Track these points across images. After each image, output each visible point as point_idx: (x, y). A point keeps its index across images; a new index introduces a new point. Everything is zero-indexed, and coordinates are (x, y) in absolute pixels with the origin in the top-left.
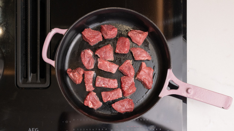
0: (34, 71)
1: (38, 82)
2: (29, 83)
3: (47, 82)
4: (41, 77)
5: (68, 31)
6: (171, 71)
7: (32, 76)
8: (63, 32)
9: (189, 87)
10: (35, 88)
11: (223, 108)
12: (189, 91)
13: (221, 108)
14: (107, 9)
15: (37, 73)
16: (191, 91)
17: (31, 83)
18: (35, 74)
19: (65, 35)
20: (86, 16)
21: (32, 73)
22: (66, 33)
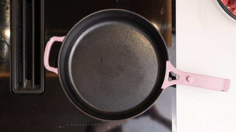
0: (29, 77)
1: (32, 88)
2: (24, 89)
3: (41, 88)
4: (36, 83)
5: (66, 38)
6: (170, 62)
7: (27, 83)
8: (61, 39)
9: (189, 76)
10: (29, 94)
11: (222, 91)
12: (189, 79)
13: (220, 91)
14: (100, 11)
15: (32, 79)
16: (190, 79)
17: (26, 89)
18: (30, 81)
19: (64, 42)
20: (81, 21)
21: (27, 79)
22: (65, 40)
